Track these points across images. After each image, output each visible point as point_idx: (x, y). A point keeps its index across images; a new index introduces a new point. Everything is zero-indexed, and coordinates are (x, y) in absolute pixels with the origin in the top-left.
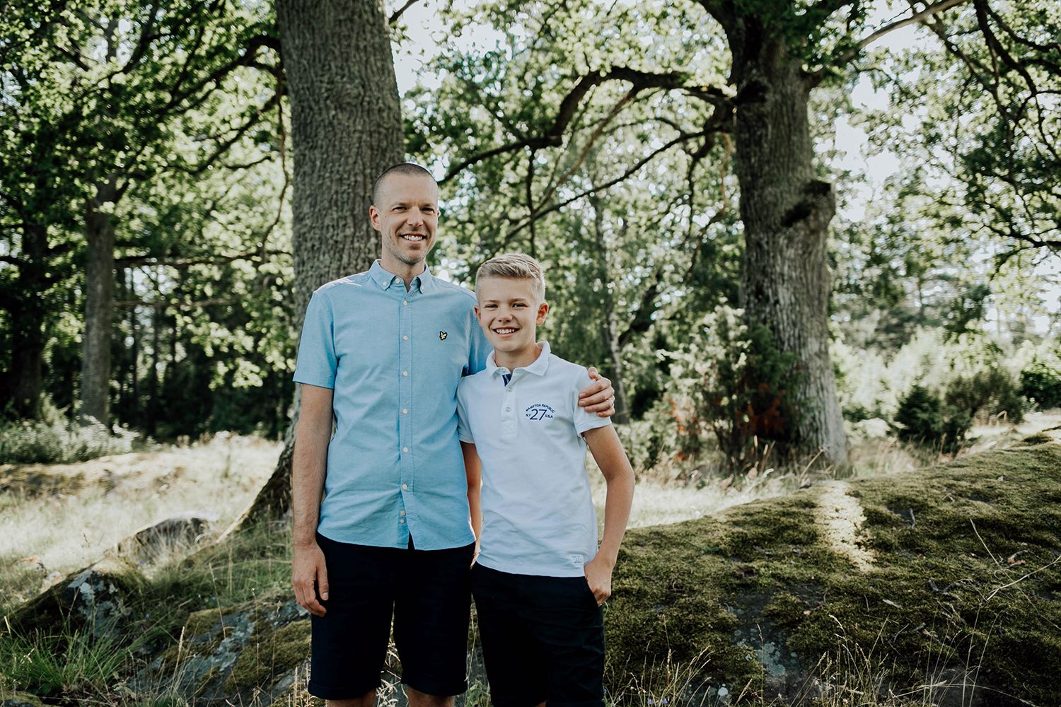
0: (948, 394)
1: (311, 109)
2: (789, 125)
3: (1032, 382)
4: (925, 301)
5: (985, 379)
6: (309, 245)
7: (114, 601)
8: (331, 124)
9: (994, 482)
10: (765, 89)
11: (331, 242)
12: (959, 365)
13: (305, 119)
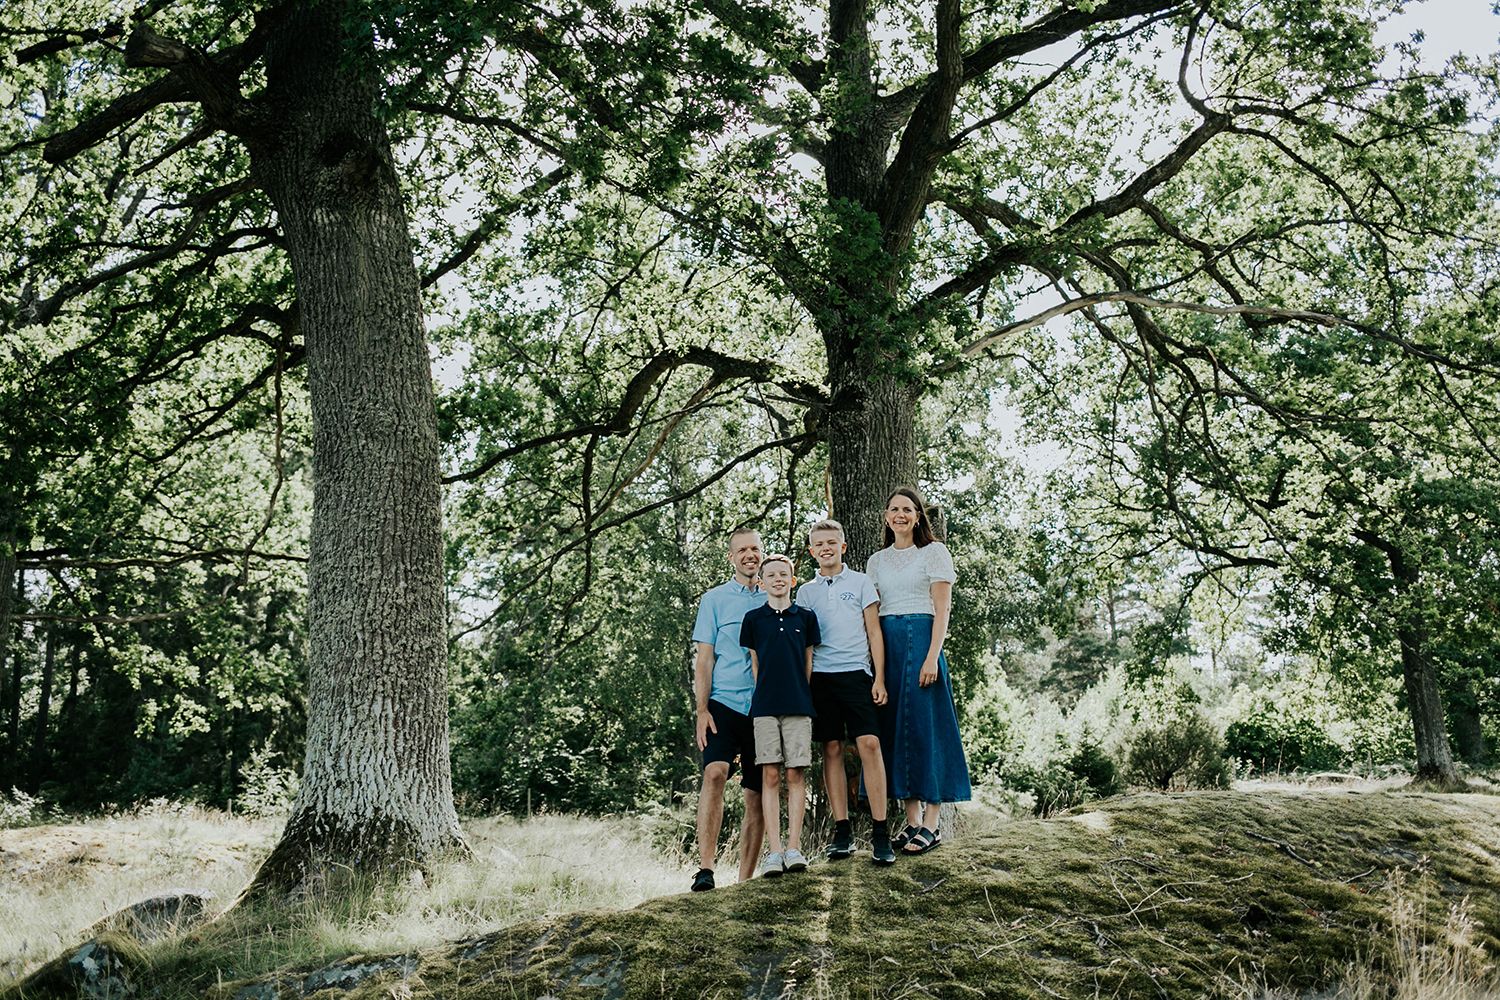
0: (1133, 753)
1: (338, 436)
2: (891, 438)
3: (1251, 737)
4: (1118, 627)
5: (1181, 735)
6: (330, 587)
7: (119, 977)
8: (360, 454)
9: (1020, 852)
10: (863, 395)
11: (355, 585)
12: (1145, 715)
13: (331, 446)
